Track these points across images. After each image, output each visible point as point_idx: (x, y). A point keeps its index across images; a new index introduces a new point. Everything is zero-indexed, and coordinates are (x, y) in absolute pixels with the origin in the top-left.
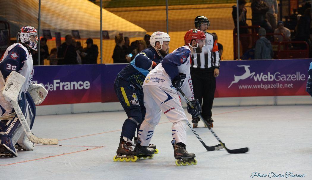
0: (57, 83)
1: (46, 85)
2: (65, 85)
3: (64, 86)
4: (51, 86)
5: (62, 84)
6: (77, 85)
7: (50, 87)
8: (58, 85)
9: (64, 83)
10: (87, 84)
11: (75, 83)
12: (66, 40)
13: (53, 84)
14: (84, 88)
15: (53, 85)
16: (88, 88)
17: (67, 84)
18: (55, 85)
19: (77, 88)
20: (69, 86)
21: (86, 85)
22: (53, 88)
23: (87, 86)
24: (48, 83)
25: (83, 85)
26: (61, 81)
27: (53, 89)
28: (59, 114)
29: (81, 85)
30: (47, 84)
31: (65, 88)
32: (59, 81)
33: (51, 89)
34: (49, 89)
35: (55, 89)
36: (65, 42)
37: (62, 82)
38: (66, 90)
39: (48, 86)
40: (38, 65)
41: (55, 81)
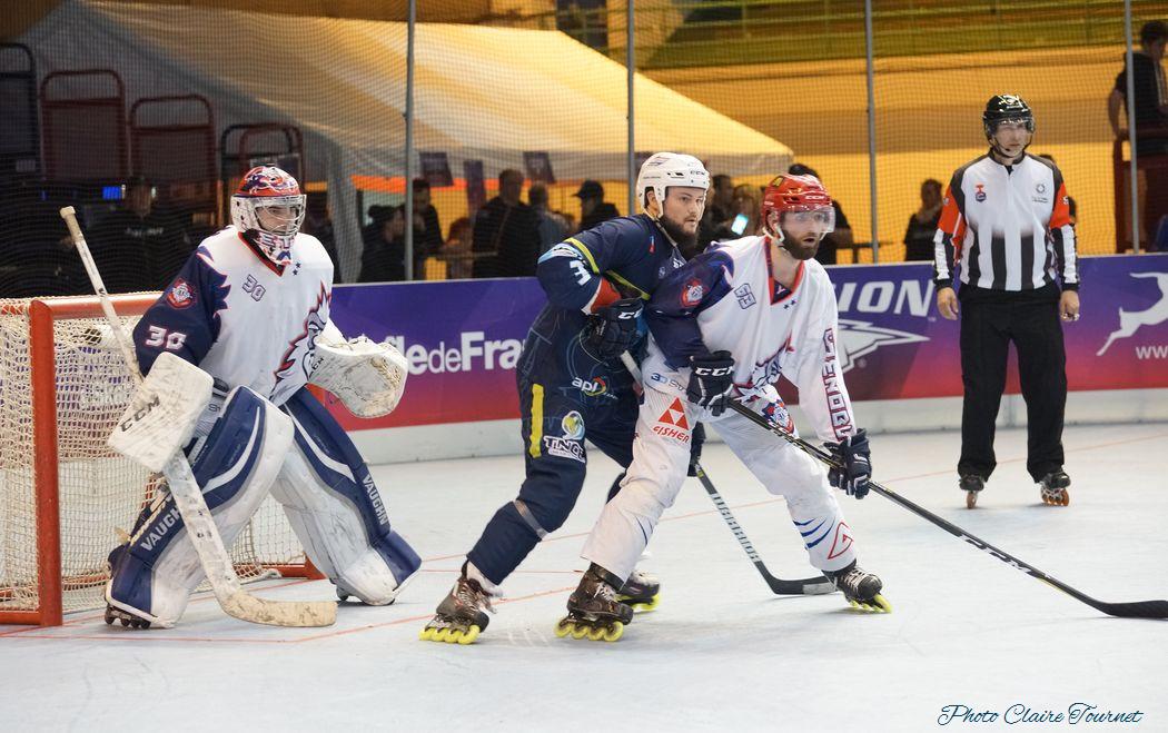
0: (474, 344)
1: (435, 352)
2: (504, 351)
3: (497, 354)
4: (453, 355)
5: (491, 347)
7: (449, 360)
8: (477, 351)
9: (497, 345)
12: (501, 189)
13: (459, 347)
15: (460, 350)
17: (511, 348)
18: (468, 352)
22: (461, 362)
24: (442, 344)
28: (480, 457)
30: (439, 349)
31: (503, 364)
32: (479, 336)
33: (453, 365)
35: (467, 366)
36: (497, 193)
37: (493, 340)
38: (506, 370)
39: (441, 353)
40: (404, 279)
41: (467, 338)
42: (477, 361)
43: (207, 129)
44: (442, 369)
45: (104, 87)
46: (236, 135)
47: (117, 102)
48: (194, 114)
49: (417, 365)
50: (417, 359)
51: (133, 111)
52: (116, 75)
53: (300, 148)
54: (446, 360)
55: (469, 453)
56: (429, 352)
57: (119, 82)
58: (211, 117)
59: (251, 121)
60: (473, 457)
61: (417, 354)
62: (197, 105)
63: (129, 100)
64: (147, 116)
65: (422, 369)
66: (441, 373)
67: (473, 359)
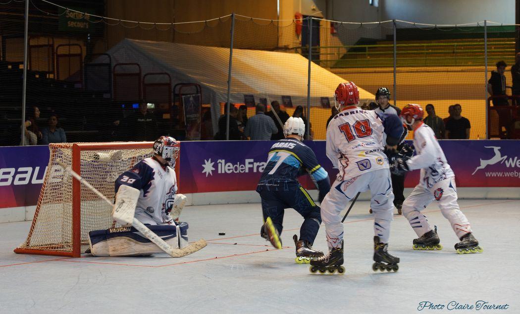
0: (250, 163)
1: (236, 165)
2: (260, 166)
3: (258, 167)
4: (242, 167)
5: (256, 164)
7: (240, 168)
8: (251, 166)
9: (258, 164)
15: (245, 165)
17: (263, 165)
18: (248, 166)
20: (265, 167)
22: (245, 169)
24: (238, 163)
26: (255, 161)
27: (244, 171)
28: (251, 203)
31: (260, 170)
32: (252, 160)
33: (242, 170)
35: (247, 171)
37: (257, 162)
39: (238, 166)
40: (226, 140)
41: (247, 161)
42: (251, 169)
43: (169, 85)
44: (238, 171)
45: (134, 69)
46: (178, 87)
47: (139, 75)
48: (164, 79)
49: (229, 170)
50: (229, 168)
51: (144, 77)
52: (138, 65)
53: (201, 92)
54: (239, 169)
55: (247, 202)
56: (233, 166)
57: (140, 67)
58: (170, 80)
59: (185, 82)
60: (248, 203)
61: (229, 166)
62: (166, 76)
63: (143, 74)
64: (149, 80)
65: (231, 171)
66: (237, 173)
67: (249, 168)
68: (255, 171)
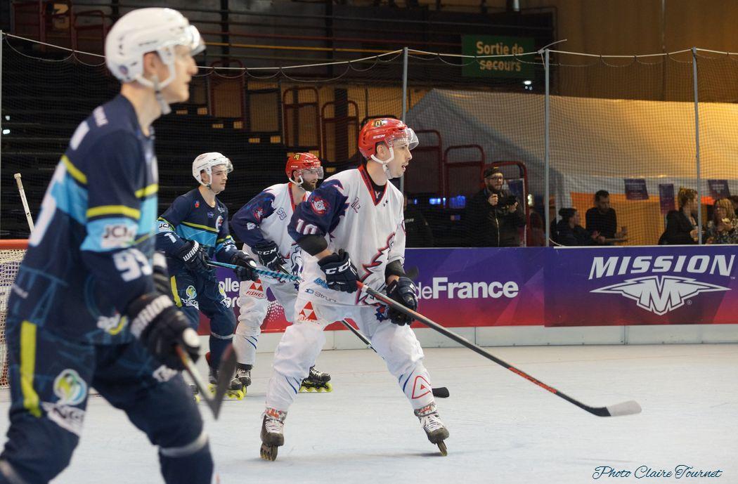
0: (442, 284)
2: (461, 289)
3: (456, 290)
4: (428, 290)
5: (452, 286)
6: (488, 290)
8: (443, 288)
9: (456, 285)
10: (511, 287)
11: (483, 284)
13: (432, 286)
14: (503, 295)
16: (515, 295)
17: (465, 287)
18: (436, 289)
19: (488, 294)
20: (469, 290)
21: (510, 289)
22: (433, 294)
23: (511, 292)
24: (422, 284)
25: (501, 289)
26: (449, 281)
27: (431, 296)
28: (444, 347)
29: (496, 290)
31: (460, 295)
32: (445, 280)
33: (428, 295)
34: (422, 297)
35: (436, 296)
37: (453, 283)
38: (461, 299)
41: (437, 281)
42: (443, 294)
54: (423, 293)
55: (437, 345)
60: (439, 347)
66: (420, 300)
67: (440, 292)
68: (451, 296)
